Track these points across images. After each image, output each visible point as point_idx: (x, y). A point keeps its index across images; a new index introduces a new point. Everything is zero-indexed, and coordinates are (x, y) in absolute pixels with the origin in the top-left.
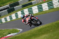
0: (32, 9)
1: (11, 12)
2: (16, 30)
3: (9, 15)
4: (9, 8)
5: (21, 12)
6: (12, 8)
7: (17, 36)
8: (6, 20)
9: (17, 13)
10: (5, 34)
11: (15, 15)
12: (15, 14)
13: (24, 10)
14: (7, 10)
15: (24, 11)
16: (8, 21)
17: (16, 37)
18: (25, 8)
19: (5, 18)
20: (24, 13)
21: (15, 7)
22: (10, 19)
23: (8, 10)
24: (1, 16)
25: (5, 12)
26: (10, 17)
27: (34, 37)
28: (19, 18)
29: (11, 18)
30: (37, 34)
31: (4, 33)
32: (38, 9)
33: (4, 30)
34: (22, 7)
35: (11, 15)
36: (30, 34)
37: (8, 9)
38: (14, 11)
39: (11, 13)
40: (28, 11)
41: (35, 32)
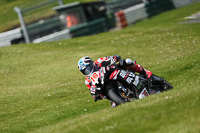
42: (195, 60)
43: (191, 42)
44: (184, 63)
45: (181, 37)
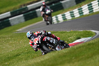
1: (81, 2)
2: (89, 32)
7: (91, 42)
8: (72, 15)
9: (92, 4)
10: (71, 39)
11: (88, 7)
16: (76, 17)
17: (89, 44)
22: (80, 14)
24: (65, 9)
26: (79, 10)
28: (94, 11)
29: (81, 12)
31: (69, 37)
33: (69, 32)
35: (81, 7)
39: (80, 4)
42: (21, 51)
43: (19, 42)
44: (16, 53)
45: (14, 40)
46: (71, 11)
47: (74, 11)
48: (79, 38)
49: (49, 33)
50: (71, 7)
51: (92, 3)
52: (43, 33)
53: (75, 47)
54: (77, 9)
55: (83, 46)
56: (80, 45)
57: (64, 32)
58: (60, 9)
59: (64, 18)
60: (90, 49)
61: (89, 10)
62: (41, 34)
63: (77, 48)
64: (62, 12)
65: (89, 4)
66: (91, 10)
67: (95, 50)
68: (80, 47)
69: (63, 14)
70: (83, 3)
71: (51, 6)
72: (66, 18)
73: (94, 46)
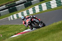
0: (51, 3)
1: (28, 7)
3: (26, 9)
4: (27, 2)
5: (39, 7)
6: (29, 2)
7: (34, 31)
10: (22, 30)
12: (33, 9)
13: (42, 4)
14: (23, 4)
15: (42, 6)
17: (33, 33)
18: (42, 2)
19: (22, 13)
20: (42, 7)
21: (32, 1)
22: (27, 14)
23: (25, 5)
24: (18, 11)
25: (21, 6)
26: (27, 11)
27: (53, 33)
28: (36, 12)
30: (55, 30)
31: (20, 28)
32: (57, 4)
33: (21, 25)
34: (40, 2)
35: (28, 9)
36: (48, 30)
37: (25, 3)
38: (32, 6)
39: (28, 8)
40: (46, 5)
41: (53, 28)
46: (22, 12)
47: (23, 12)
48: (27, 29)
49: (34, 16)
50: (22, 10)
51: (35, 7)
52: (31, 17)
53: (24, 34)
54: (26, 11)
55: (29, 34)
56: (27, 33)
57: (17, 25)
58: (15, 11)
59: (18, 17)
60: (33, 36)
61: (33, 11)
62: (30, 17)
63: (25, 35)
64: (16, 13)
65: (33, 7)
66: (34, 12)
67: (37, 36)
68: (27, 35)
69: (17, 14)
70: (29, 7)
71: (9, 9)
72: (19, 16)
73: (36, 34)
